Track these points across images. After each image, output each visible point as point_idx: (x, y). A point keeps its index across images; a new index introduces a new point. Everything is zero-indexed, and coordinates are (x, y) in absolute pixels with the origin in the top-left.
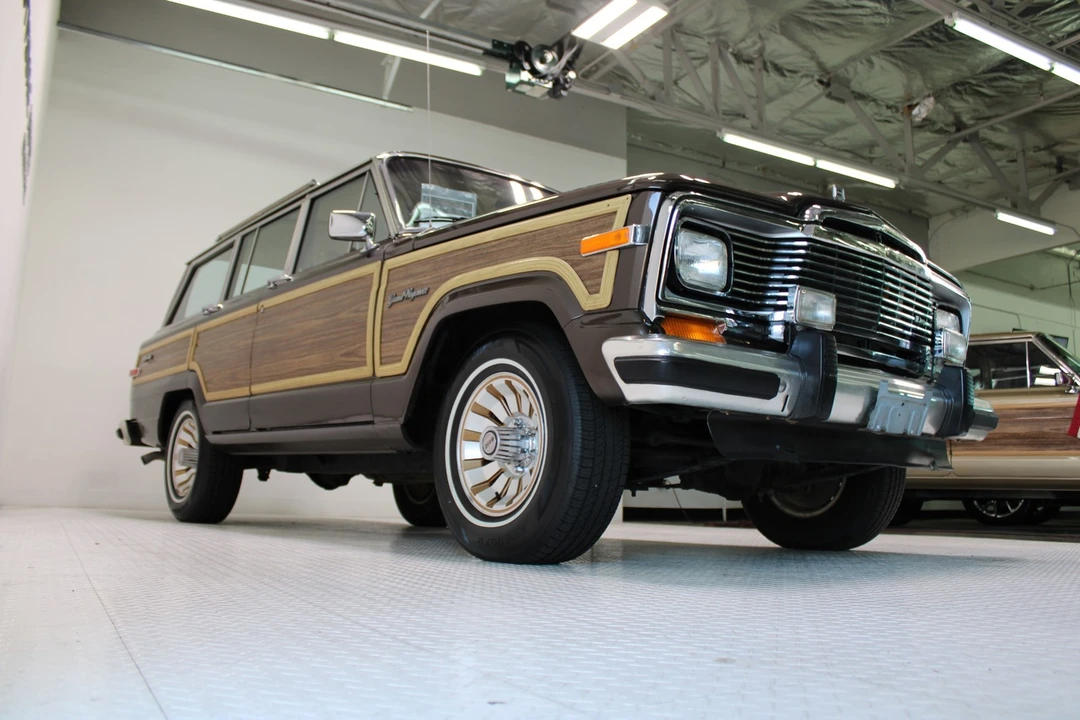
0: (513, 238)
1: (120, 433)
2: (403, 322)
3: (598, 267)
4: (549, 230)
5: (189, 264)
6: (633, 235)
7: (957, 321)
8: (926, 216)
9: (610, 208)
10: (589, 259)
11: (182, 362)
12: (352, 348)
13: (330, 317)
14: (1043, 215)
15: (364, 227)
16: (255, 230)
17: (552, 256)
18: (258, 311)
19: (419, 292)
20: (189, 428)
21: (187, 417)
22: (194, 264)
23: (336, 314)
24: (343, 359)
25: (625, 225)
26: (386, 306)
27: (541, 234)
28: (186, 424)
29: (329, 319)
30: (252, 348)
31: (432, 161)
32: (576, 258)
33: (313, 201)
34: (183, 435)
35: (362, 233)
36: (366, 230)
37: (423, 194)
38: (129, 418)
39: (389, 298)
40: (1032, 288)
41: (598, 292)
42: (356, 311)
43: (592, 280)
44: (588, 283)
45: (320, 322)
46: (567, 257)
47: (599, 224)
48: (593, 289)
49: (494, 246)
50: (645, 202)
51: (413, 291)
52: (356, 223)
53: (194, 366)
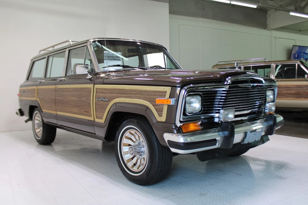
0: (135, 91)
1: (17, 113)
2: (102, 108)
3: (162, 109)
4: (146, 91)
5: (32, 60)
6: (172, 102)
7: (273, 93)
8: (266, 10)
9: (164, 90)
10: (158, 105)
11: (34, 97)
12: (87, 110)
13: (79, 98)
14: (305, 12)
15: (87, 71)
16: (52, 55)
17: (147, 101)
18: (56, 88)
19: (106, 100)
20: (38, 116)
21: (37, 113)
22: (33, 60)
23: (81, 98)
24: (84, 113)
25: (169, 98)
26: (96, 101)
27: (143, 92)
28: (37, 115)
29: (79, 99)
30: (55, 100)
31: (106, 40)
32: (154, 103)
33: (69, 50)
34: (36, 118)
35: (87, 73)
36: (88, 71)
37: (105, 55)
38: (19, 108)
39: (97, 98)
40: (300, 31)
41: (162, 116)
42: (87, 99)
43: (160, 112)
44: (158, 112)
45: (76, 99)
46: (151, 103)
47: (161, 94)
48: (160, 115)
49: (129, 91)
50: (175, 90)
51: (104, 99)
52: (85, 69)
53: (38, 99)
